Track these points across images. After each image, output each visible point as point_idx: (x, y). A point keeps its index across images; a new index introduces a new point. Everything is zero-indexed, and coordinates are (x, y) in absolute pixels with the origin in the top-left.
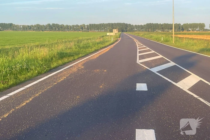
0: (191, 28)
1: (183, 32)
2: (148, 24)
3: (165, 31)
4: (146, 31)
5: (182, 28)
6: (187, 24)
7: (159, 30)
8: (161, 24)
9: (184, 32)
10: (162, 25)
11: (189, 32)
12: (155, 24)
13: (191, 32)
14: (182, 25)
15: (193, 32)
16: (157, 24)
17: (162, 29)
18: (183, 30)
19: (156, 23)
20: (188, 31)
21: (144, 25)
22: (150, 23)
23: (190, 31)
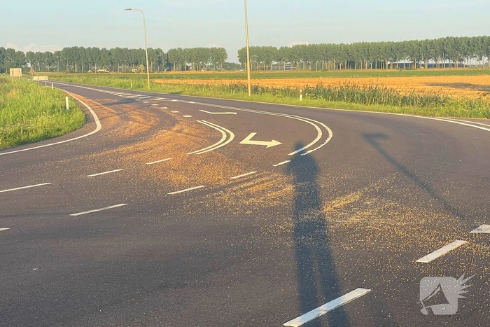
0: (190, 61)
1: (169, 73)
2: (67, 50)
3: (121, 70)
4: (63, 69)
5: (167, 61)
6: (180, 49)
7: (102, 66)
8: (108, 49)
9: (172, 73)
10: (110, 54)
11: (186, 72)
12: (89, 48)
13: (193, 72)
14: (165, 52)
15: (198, 72)
16: (96, 49)
17: (112, 63)
18: (169, 66)
19: (92, 47)
20: (183, 69)
21: (58, 53)
22: (75, 48)
23: (188, 68)
